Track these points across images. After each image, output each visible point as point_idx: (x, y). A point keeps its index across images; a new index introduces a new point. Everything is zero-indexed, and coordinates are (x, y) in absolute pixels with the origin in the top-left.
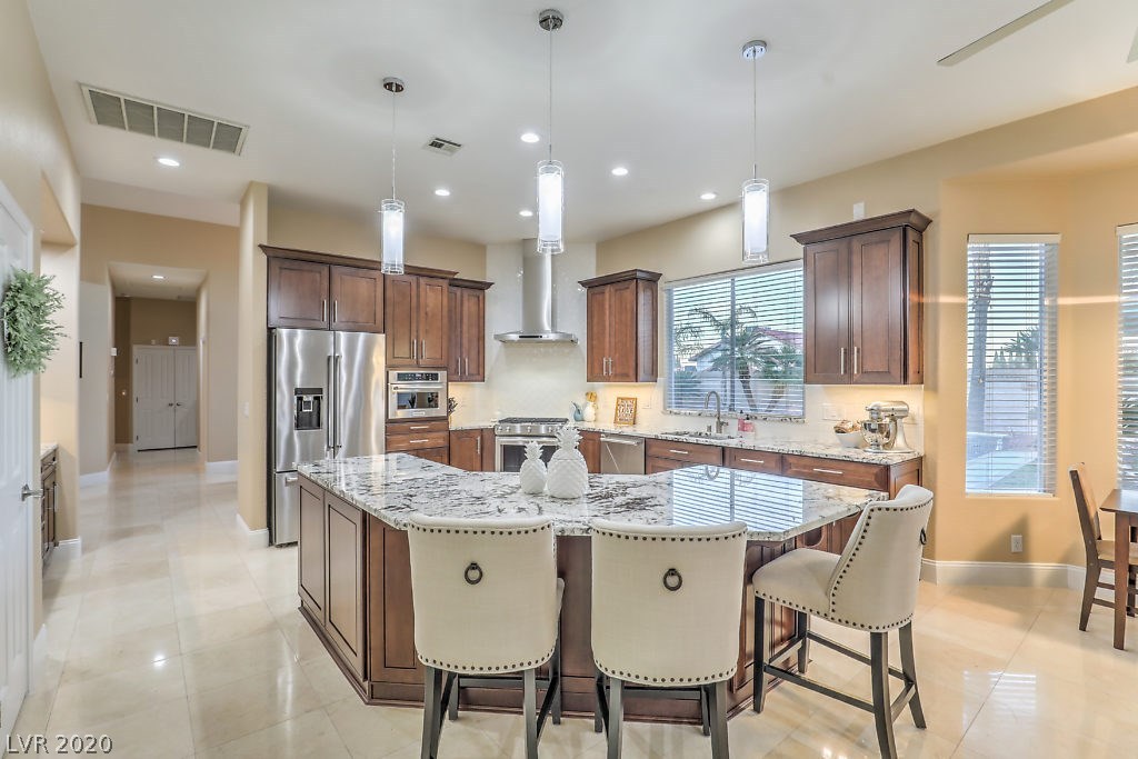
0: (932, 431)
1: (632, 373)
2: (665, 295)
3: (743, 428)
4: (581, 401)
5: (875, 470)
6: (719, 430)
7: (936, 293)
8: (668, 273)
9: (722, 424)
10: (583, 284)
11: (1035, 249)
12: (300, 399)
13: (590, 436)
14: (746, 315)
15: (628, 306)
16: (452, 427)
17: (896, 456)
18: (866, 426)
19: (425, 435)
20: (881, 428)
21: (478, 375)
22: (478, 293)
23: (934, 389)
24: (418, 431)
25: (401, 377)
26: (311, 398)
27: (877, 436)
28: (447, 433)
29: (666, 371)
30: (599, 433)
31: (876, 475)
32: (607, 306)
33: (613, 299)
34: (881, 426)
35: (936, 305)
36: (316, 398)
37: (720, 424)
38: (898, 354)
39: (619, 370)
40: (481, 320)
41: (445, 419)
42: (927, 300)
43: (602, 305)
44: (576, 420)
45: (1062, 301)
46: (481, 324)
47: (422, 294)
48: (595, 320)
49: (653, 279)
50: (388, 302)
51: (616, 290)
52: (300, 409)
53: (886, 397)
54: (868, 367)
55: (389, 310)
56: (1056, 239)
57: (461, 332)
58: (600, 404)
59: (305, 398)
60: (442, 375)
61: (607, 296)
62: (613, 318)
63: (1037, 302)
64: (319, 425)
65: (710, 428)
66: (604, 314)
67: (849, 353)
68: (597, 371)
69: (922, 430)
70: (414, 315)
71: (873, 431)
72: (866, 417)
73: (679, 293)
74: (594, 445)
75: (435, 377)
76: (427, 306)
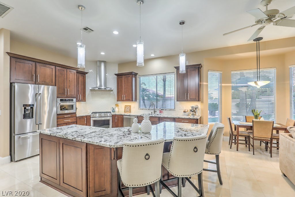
0: (202, 111)
1: (131, 99)
2: (139, 79)
3: (161, 112)
4: (114, 107)
5: (195, 120)
6: (154, 113)
7: (203, 82)
8: (139, 73)
9: (155, 111)
10: (116, 75)
11: (217, 74)
12: (25, 108)
13: (120, 116)
14: (143, 85)
15: (130, 82)
16: (77, 115)
17: (197, 116)
18: (191, 111)
19: (69, 118)
20: (194, 111)
21: (84, 99)
22: (84, 75)
23: (202, 102)
24: (67, 117)
25: (61, 100)
26: (29, 108)
27: (193, 113)
28: (76, 118)
29: (139, 98)
30: (123, 115)
31: (195, 121)
32: (123, 81)
33: (125, 79)
34: (194, 110)
35: (203, 84)
36: (31, 108)
37: (155, 112)
38: (197, 95)
39: (127, 98)
40: (85, 83)
41: (75, 113)
42: (201, 83)
43: (122, 81)
44: (113, 112)
45: (223, 85)
46: (85, 85)
47: (68, 74)
48: (119, 85)
49: (136, 74)
50: (57, 76)
51: (126, 77)
52: (25, 112)
53: (194, 104)
54: (191, 98)
55: (57, 79)
56: (221, 72)
57: (79, 87)
58: (120, 107)
59: (27, 108)
60: (75, 100)
61: (123, 78)
62: (125, 85)
63: (218, 85)
64: (32, 117)
65: (152, 113)
66: (122, 83)
67: (187, 94)
68: (120, 98)
69: (200, 111)
70: (65, 81)
71: (192, 112)
72: (191, 109)
73: (142, 78)
74: (121, 119)
75: (72, 100)
76: (69, 78)
